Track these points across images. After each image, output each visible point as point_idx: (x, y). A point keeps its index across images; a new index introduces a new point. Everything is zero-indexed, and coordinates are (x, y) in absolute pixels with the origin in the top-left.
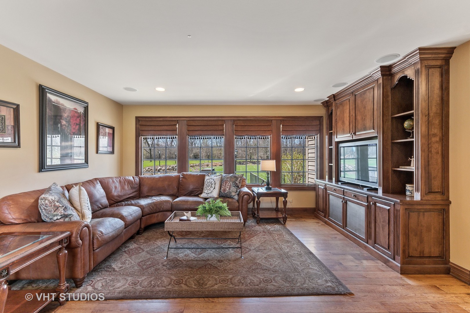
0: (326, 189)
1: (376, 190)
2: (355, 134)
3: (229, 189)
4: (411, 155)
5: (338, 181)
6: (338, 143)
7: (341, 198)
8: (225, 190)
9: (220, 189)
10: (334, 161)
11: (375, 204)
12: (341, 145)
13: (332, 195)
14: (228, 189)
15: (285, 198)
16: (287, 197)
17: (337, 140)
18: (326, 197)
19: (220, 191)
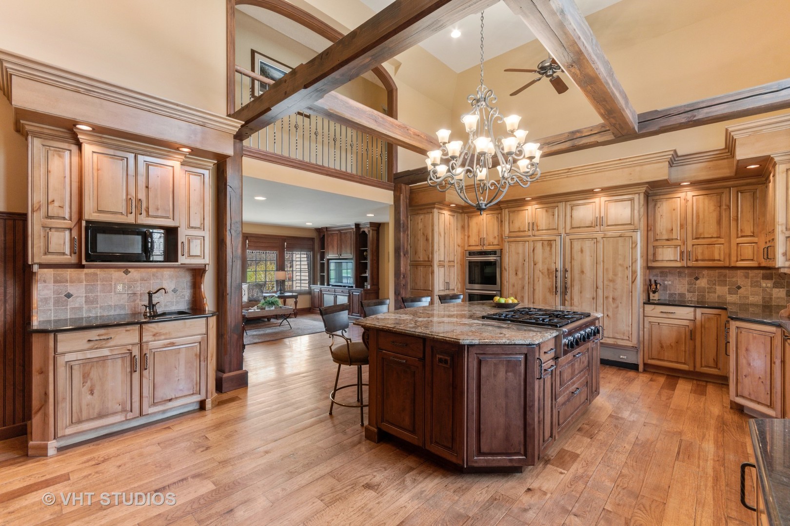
0: (321, 291)
1: (352, 287)
2: (341, 255)
3: (257, 294)
4: (366, 268)
5: (328, 285)
6: (328, 260)
7: (333, 294)
8: (253, 296)
9: (249, 295)
10: (326, 271)
11: (352, 293)
12: (330, 261)
13: (326, 294)
14: (255, 294)
15: (296, 299)
16: (297, 298)
17: (328, 258)
18: (321, 297)
19: (249, 297)
